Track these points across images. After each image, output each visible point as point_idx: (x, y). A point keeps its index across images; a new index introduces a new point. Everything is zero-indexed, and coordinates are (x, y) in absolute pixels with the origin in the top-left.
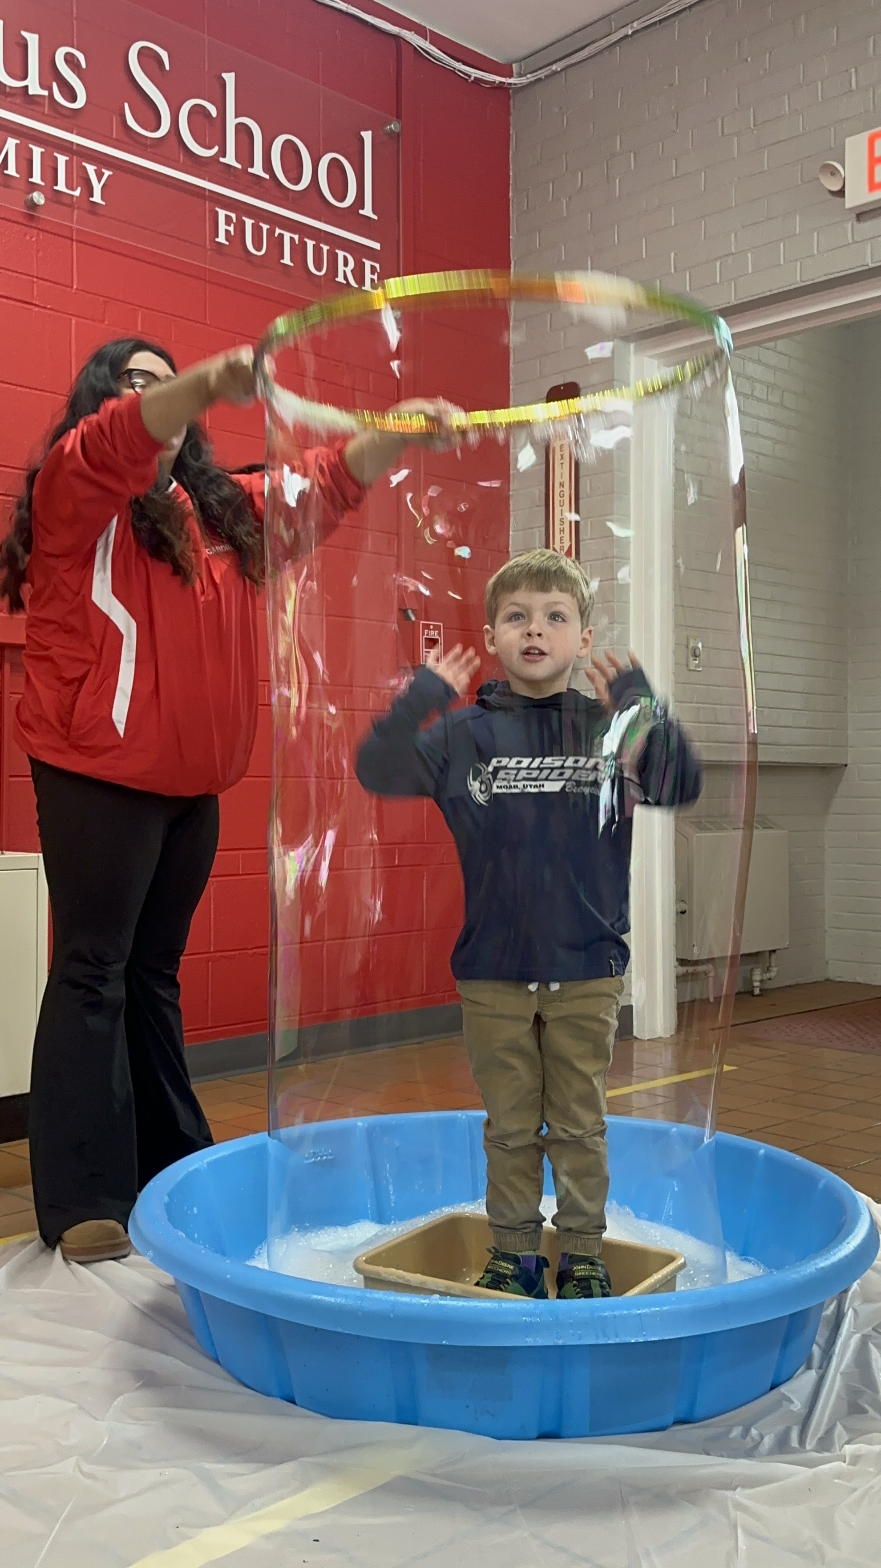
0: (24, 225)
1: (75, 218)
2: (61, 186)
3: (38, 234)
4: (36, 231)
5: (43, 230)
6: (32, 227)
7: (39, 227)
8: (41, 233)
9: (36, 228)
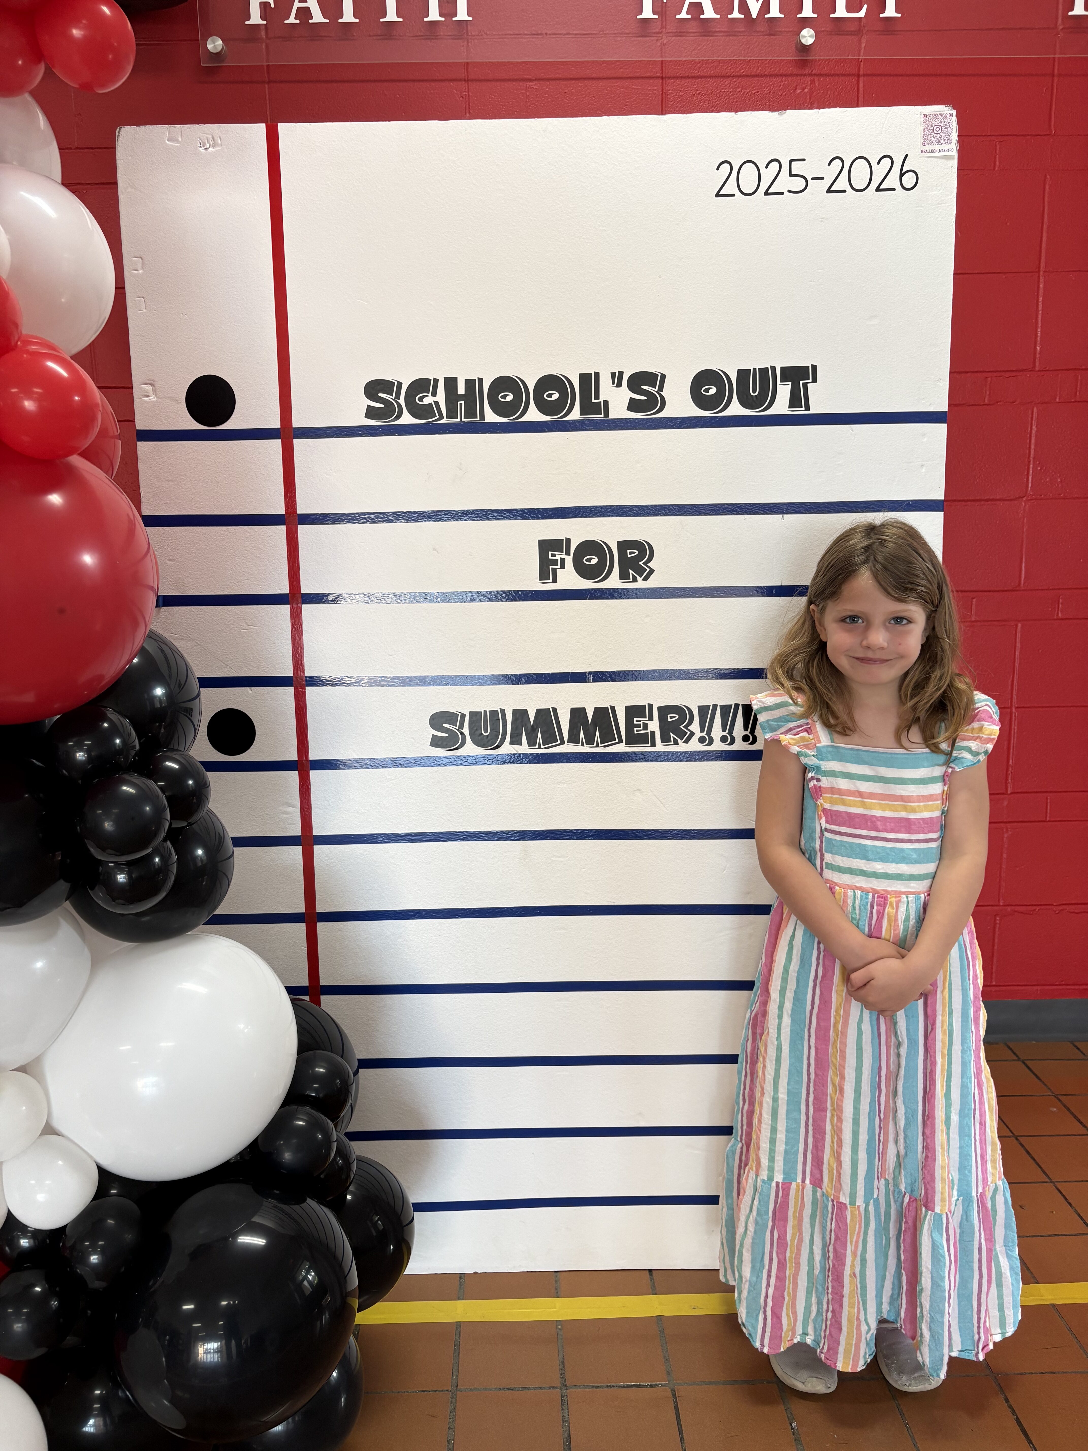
0: (797, 75)
1: (863, 45)
2: (841, 11)
3: (813, 82)
4: (809, 79)
5: (820, 75)
6: (805, 75)
7: (814, 72)
8: (816, 79)
9: (810, 75)
